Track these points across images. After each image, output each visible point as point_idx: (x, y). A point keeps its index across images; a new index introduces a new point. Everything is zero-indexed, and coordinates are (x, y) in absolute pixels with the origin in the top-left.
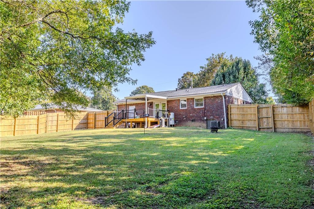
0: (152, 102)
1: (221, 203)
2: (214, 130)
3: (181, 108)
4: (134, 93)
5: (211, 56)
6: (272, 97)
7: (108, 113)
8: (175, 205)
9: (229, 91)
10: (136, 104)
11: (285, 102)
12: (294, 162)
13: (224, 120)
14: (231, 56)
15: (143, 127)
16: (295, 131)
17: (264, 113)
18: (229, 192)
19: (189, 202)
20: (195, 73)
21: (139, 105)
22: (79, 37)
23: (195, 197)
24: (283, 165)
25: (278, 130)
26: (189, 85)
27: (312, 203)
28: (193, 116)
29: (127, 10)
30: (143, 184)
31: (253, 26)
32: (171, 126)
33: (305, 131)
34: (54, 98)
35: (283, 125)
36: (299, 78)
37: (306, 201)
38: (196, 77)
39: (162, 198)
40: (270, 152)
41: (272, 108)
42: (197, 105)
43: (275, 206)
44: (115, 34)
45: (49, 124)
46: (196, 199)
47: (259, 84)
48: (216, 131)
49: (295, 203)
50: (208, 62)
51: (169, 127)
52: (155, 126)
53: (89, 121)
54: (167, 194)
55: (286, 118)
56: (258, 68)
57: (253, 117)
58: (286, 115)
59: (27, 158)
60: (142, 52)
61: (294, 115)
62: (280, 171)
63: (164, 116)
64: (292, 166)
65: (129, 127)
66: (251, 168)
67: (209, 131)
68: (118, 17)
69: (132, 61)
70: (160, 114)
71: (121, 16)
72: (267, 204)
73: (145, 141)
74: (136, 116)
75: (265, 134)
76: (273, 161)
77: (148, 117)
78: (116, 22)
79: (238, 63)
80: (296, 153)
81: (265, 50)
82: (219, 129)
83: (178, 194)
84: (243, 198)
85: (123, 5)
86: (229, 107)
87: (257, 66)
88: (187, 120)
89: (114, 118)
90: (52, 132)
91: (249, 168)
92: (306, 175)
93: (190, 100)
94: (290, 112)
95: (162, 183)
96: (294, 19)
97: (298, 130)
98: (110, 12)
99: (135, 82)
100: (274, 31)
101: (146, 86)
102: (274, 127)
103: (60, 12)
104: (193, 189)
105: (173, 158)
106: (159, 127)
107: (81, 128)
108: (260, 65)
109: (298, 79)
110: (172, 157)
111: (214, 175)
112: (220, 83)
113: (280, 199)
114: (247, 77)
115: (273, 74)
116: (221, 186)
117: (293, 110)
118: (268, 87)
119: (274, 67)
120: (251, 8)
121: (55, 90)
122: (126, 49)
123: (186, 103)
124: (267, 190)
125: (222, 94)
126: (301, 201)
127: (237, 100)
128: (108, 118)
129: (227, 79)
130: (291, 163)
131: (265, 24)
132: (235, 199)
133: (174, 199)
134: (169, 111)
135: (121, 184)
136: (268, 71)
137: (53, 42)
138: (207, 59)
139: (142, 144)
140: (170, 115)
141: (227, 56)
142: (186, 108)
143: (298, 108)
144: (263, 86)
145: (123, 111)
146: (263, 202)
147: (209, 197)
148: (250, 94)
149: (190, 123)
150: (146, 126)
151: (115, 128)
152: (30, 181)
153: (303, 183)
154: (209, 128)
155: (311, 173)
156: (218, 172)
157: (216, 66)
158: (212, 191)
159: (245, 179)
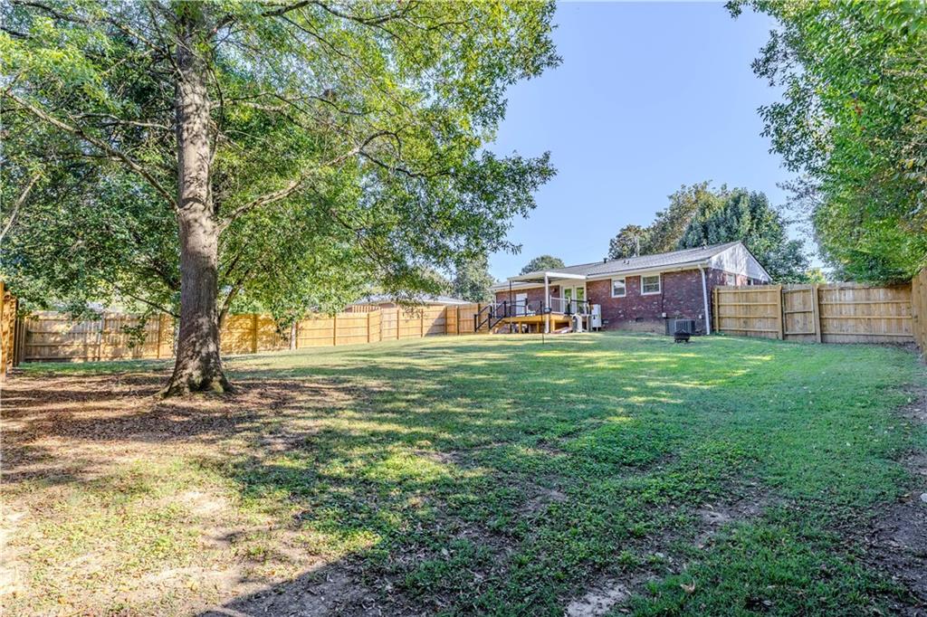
0: (558, 286)
1: (682, 481)
2: (682, 337)
3: (613, 296)
4: (526, 270)
5: (680, 190)
6: (818, 267)
7: (479, 307)
8: (588, 476)
9: (714, 259)
10: (529, 290)
11: (849, 279)
12: (863, 407)
13: (704, 318)
14: (725, 187)
15: (542, 331)
16: (872, 342)
17: (796, 303)
18: (703, 461)
19: (617, 473)
20: (644, 227)
21: (535, 292)
22: (420, 174)
23: (630, 465)
24: (834, 412)
25: (829, 338)
26: (633, 251)
27: (900, 497)
28: (639, 311)
29: (502, 116)
30: (532, 433)
31: (769, 118)
32: (595, 329)
33: (900, 340)
34: (386, 283)
35: (844, 328)
36: (884, 224)
37: (883, 493)
38: (646, 234)
39: (564, 461)
40: (805, 384)
41: (816, 292)
42: (648, 289)
43: (804, 496)
44: (481, 164)
45: (386, 326)
46: (632, 469)
47: (787, 243)
48: (687, 340)
49: (854, 494)
50: (671, 203)
51: (590, 331)
52: (564, 331)
53: (449, 322)
54: (576, 455)
55: (852, 313)
56: (785, 208)
57: (769, 313)
58: (851, 306)
59: (349, 382)
60: (532, 193)
61: (872, 306)
62: (825, 426)
63: (581, 311)
64: (858, 417)
65: (517, 332)
66: (755, 415)
67: (672, 339)
68: (487, 132)
69: (513, 211)
70: (574, 308)
71: (492, 129)
72: (785, 490)
73: (544, 358)
74: (528, 311)
75: (798, 346)
76: (811, 402)
77: (548, 313)
78: (482, 141)
79: (737, 201)
80: (870, 388)
81: (796, 167)
82: (693, 335)
83: (596, 457)
84: (733, 475)
85: (495, 106)
86: (716, 292)
87: (784, 202)
88: (626, 319)
89: (490, 316)
90: (390, 340)
91: (751, 415)
92: (892, 436)
93: (632, 280)
94: (861, 299)
95: (568, 435)
96: (870, 87)
97: (882, 339)
98: (471, 123)
99: (516, 249)
100: (820, 122)
101: (547, 257)
102: (821, 331)
103: (387, 133)
104: (627, 449)
105: (594, 389)
106: (572, 331)
107: (436, 334)
108: (791, 201)
109: (881, 226)
110: (592, 388)
111: (673, 425)
112: (697, 245)
113: (819, 483)
114: (757, 229)
115: (820, 220)
116: (687, 448)
117: (869, 294)
118: (809, 248)
119: (823, 202)
120: (765, 77)
121: (386, 269)
122: (502, 188)
123: (623, 285)
124: (790, 464)
125: (699, 267)
126: (870, 491)
127: (733, 278)
128: (479, 315)
129: (712, 236)
130: (857, 409)
131: (798, 108)
132: (713, 474)
133: (588, 466)
134: (590, 302)
135: (493, 431)
136: (810, 213)
137: (380, 188)
138: (671, 197)
139: (538, 363)
140: (592, 308)
141: (714, 190)
142: (625, 296)
143: (882, 291)
144: (796, 245)
145: (505, 303)
146: (776, 486)
147: (659, 468)
148: (764, 264)
149: (632, 324)
150: (547, 331)
151: (491, 333)
152: (350, 419)
153: (882, 453)
154: (671, 333)
155: (906, 433)
156: (683, 419)
157: (688, 211)
158: (666, 455)
159: (740, 437)
